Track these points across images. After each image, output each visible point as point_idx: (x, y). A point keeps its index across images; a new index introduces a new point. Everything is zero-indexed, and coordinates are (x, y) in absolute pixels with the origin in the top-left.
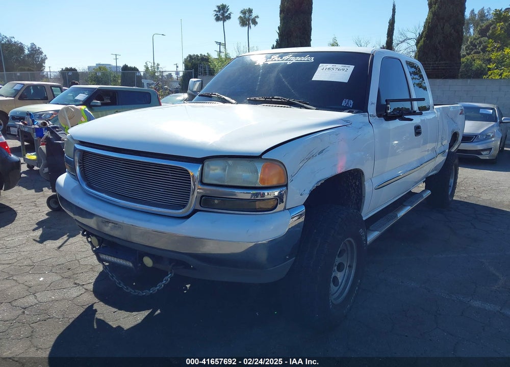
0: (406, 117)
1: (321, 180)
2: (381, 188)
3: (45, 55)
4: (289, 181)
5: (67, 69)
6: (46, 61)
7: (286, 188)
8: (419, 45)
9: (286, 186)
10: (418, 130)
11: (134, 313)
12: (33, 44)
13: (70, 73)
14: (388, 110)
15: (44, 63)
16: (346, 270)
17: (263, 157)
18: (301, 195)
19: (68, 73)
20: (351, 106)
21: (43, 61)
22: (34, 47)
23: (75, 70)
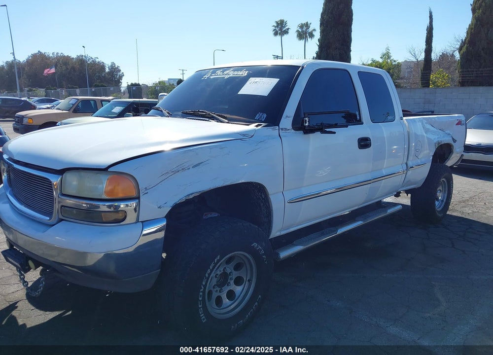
0: (328, 130)
1: (193, 193)
2: (298, 201)
3: (123, 73)
4: (141, 194)
5: (132, 85)
6: (123, 78)
7: (137, 201)
8: (462, 52)
9: (138, 198)
10: (364, 143)
11: (48, 313)
12: (113, 63)
13: (134, 88)
14: (306, 123)
15: (122, 79)
16: (245, 284)
17: (109, 170)
18: (160, 207)
19: (132, 88)
20: (263, 120)
21: (121, 77)
22: (114, 65)
23: (139, 85)
